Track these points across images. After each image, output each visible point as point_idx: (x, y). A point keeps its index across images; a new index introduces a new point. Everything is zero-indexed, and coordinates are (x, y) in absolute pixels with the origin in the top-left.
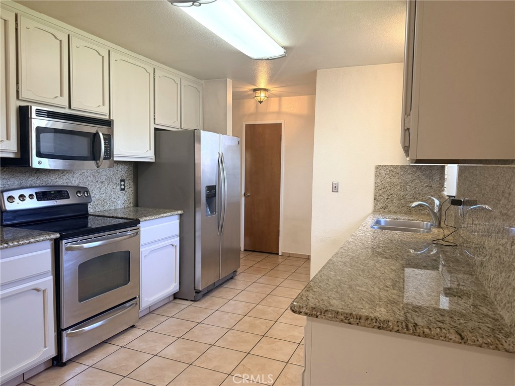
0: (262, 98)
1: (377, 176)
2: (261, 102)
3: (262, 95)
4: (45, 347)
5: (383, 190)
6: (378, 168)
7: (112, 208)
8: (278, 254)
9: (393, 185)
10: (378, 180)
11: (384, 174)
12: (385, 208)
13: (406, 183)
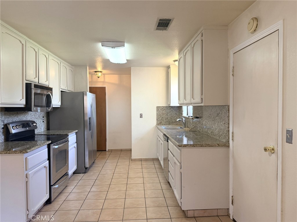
0: (100, 75)
1: (157, 111)
2: (99, 77)
3: (99, 74)
4: (47, 194)
5: (160, 116)
6: (158, 108)
7: (40, 131)
8: (106, 151)
9: (163, 114)
10: (158, 112)
11: (160, 110)
12: (161, 123)
13: (168, 113)
